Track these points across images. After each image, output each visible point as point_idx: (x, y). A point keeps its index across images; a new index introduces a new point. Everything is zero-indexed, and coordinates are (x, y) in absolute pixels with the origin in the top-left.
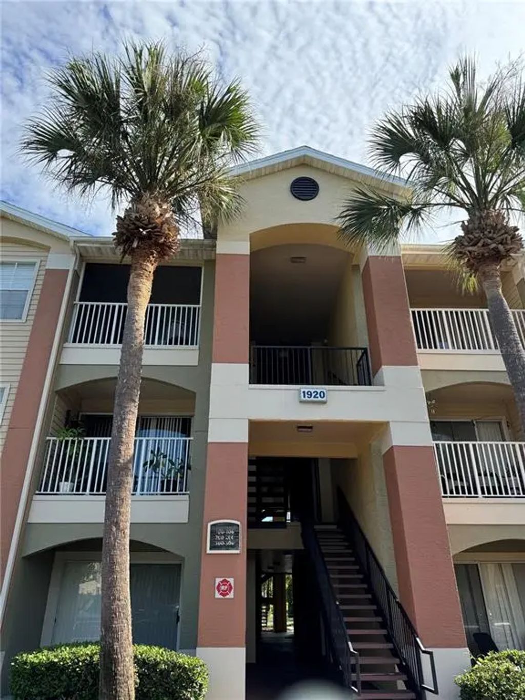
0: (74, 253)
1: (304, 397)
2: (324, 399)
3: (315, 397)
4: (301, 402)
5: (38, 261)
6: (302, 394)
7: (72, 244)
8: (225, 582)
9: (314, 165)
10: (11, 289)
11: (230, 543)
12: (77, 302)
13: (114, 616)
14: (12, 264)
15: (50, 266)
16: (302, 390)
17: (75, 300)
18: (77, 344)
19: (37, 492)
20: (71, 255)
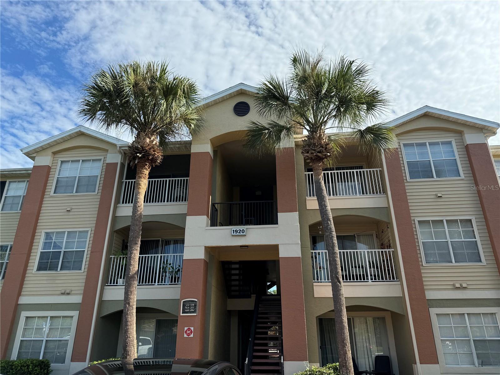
0: (120, 152)
1: (234, 233)
2: (244, 234)
3: (239, 233)
4: (233, 236)
5: (102, 158)
6: (233, 231)
7: (118, 148)
8: (189, 329)
9: (248, 93)
10: (89, 175)
11: (192, 310)
12: (124, 180)
13: (127, 344)
14: (89, 160)
15: (109, 161)
16: (233, 229)
17: (123, 180)
18: (124, 205)
19: (106, 285)
20: (119, 154)
